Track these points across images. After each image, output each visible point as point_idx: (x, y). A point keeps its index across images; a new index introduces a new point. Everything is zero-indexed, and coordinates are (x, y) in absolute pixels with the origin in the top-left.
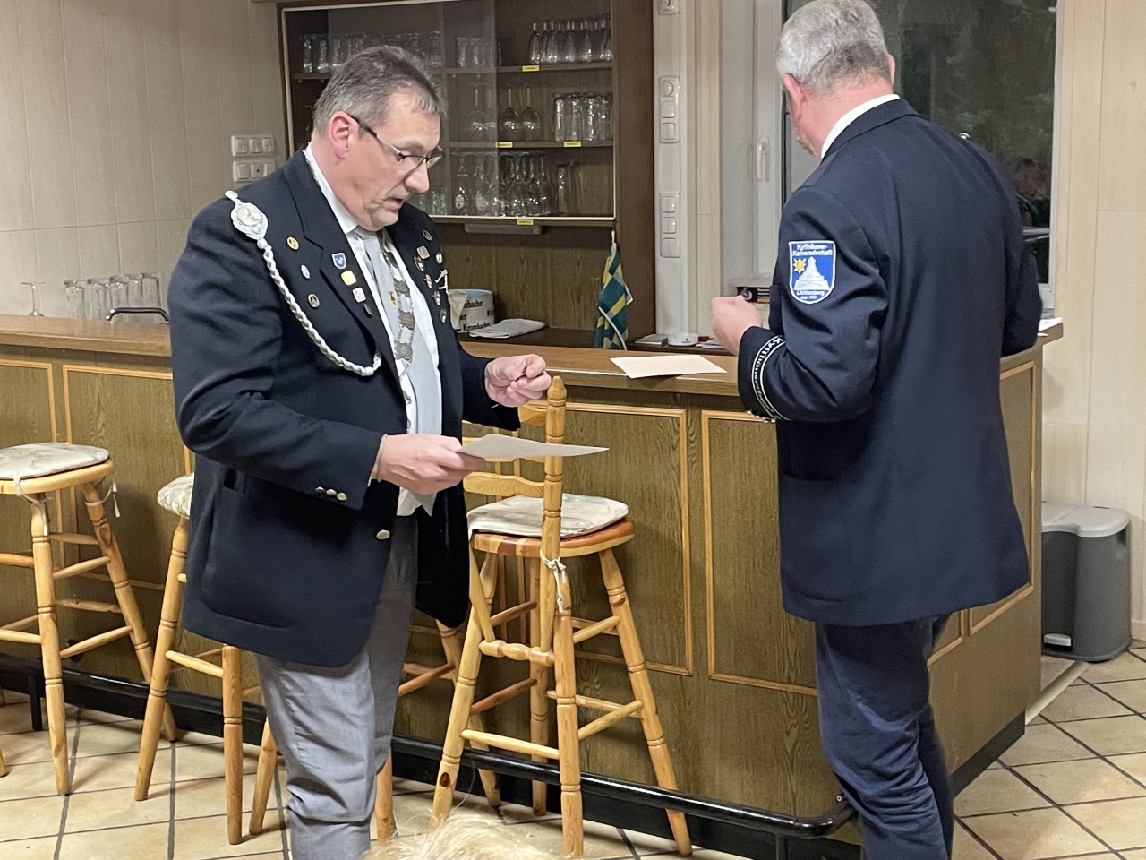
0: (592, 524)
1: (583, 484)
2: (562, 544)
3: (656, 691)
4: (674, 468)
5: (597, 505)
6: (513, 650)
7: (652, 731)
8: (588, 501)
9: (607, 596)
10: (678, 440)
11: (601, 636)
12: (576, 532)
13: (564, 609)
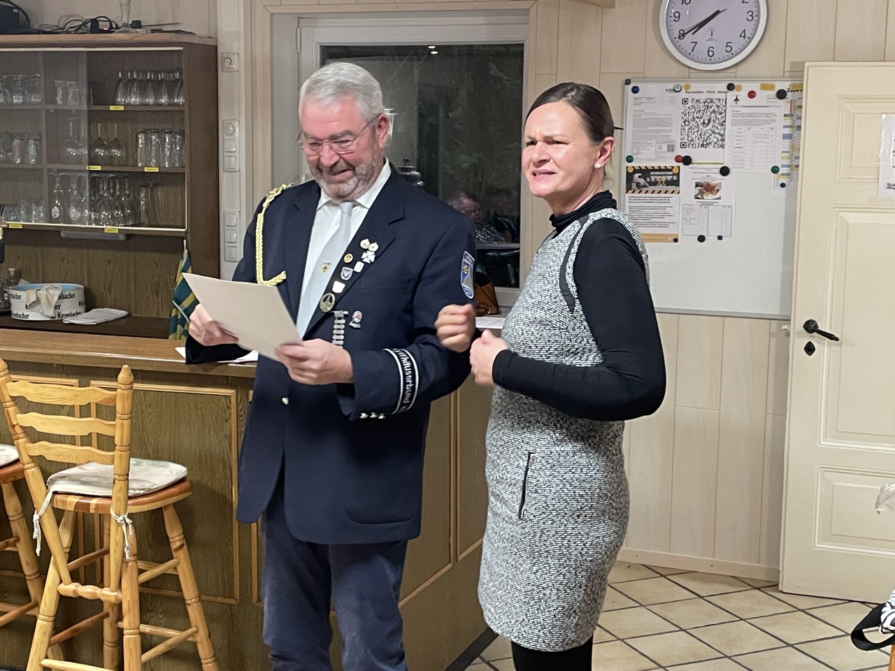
0: (156, 485)
1: (150, 450)
2: (130, 502)
3: (209, 618)
4: (226, 438)
5: (161, 468)
6: (87, 591)
7: (204, 652)
8: (154, 465)
9: (169, 543)
10: (230, 415)
11: (163, 576)
12: (142, 492)
13: (130, 557)
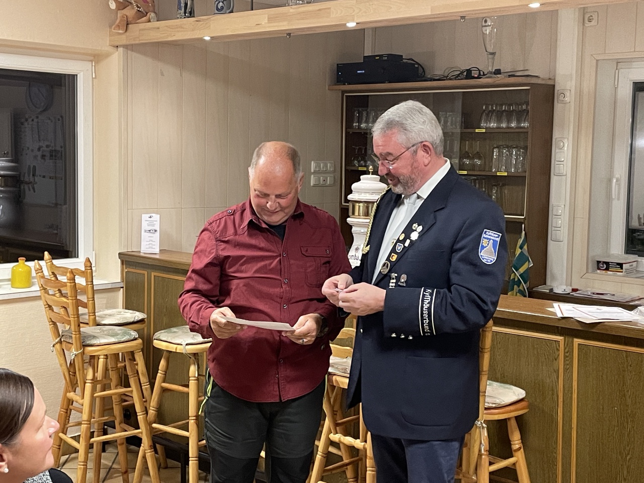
0: (504, 401)
1: (499, 375)
2: (485, 412)
4: (555, 372)
5: (507, 390)
8: (501, 386)
9: (510, 445)
10: (559, 355)
11: (506, 468)
12: (494, 405)
13: (484, 451)
